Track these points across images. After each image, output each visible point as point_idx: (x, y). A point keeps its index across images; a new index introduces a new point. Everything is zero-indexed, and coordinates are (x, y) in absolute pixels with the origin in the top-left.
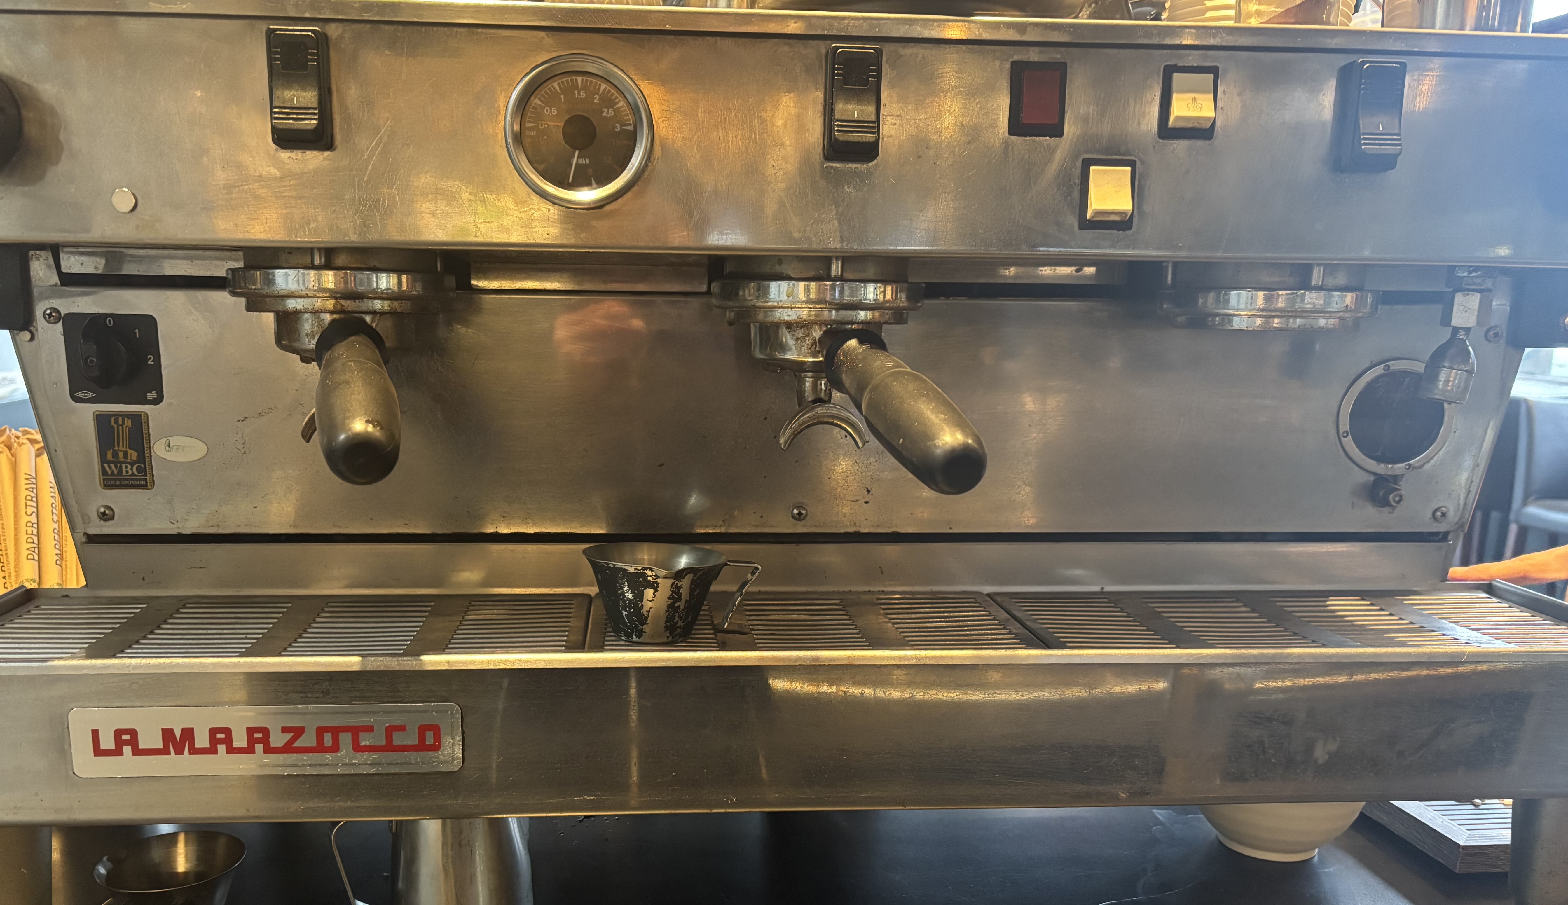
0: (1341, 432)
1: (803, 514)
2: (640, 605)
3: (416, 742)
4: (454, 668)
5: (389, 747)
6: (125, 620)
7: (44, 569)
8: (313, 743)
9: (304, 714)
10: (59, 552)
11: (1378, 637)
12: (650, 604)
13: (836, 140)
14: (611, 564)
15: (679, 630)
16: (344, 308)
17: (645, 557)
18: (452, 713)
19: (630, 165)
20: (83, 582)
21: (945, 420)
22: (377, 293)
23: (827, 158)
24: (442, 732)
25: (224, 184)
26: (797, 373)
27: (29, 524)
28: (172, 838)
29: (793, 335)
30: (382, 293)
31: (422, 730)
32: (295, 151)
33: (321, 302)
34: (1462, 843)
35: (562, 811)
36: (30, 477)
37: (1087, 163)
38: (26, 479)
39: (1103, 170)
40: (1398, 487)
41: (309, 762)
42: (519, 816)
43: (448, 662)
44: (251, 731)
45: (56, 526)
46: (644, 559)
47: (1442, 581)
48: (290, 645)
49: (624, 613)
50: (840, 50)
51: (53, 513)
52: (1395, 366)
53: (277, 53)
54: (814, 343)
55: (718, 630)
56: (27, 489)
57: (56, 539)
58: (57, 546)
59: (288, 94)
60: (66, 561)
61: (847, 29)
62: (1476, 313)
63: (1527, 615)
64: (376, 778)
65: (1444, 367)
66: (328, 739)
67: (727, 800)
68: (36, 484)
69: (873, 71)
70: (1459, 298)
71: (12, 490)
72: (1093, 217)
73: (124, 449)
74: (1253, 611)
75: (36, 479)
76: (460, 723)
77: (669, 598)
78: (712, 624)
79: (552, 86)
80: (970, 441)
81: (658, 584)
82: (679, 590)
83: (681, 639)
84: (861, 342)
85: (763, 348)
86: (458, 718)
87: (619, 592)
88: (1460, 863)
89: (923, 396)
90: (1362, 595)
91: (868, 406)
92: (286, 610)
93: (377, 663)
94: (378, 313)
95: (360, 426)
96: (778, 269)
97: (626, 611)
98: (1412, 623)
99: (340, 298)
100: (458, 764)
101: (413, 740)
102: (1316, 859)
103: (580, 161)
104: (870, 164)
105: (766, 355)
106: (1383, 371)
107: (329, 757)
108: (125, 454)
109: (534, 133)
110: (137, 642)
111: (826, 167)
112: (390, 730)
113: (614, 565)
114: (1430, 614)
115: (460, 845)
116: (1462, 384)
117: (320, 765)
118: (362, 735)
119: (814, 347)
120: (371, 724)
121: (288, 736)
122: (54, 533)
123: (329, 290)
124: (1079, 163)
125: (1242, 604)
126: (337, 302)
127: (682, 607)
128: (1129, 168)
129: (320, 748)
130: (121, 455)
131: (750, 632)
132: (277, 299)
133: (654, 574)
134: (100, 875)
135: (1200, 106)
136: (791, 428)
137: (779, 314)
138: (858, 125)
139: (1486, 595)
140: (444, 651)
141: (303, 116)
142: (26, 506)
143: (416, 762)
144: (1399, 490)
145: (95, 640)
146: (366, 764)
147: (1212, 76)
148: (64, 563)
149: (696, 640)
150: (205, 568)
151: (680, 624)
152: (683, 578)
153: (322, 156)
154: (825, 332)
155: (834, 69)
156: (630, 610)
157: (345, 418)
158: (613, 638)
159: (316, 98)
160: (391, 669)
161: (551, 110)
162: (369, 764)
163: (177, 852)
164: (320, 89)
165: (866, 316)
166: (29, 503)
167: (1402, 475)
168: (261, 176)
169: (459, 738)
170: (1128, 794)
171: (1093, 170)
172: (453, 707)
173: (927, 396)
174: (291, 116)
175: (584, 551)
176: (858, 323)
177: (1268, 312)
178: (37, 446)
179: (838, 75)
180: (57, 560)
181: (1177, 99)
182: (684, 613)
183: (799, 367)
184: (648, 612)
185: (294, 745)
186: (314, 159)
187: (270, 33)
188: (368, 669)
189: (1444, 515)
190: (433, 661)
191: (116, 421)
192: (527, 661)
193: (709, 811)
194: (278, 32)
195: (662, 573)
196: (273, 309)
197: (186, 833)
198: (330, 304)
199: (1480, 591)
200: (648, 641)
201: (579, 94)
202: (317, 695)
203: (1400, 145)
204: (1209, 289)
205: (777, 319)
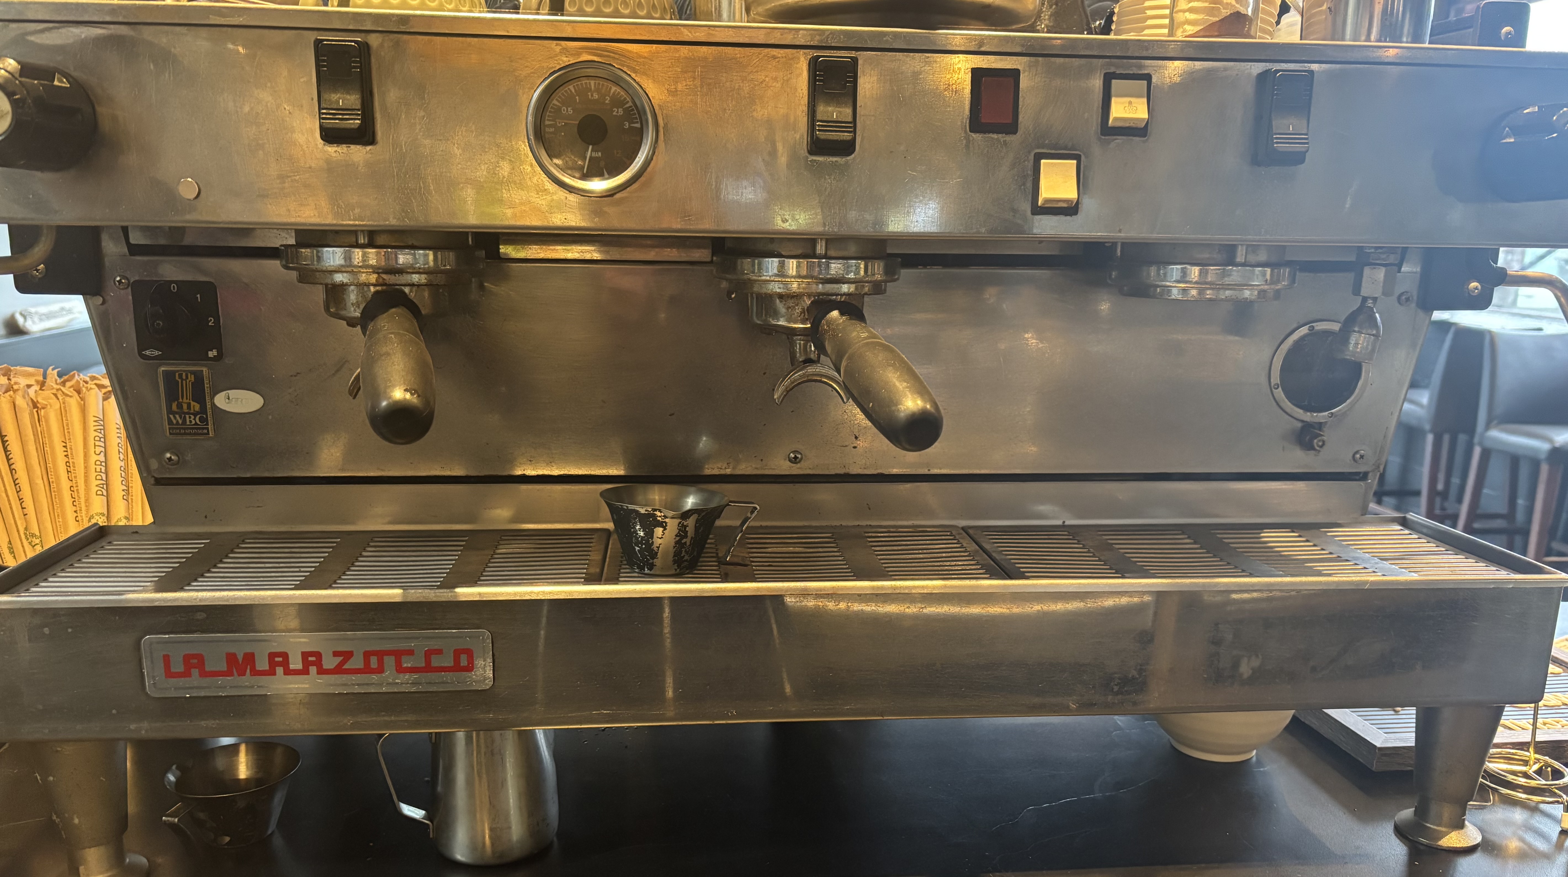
0: (1272, 384)
1: (798, 458)
2: (650, 542)
3: (452, 664)
4: (485, 599)
5: (428, 668)
6: (190, 555)
7: (112, 504)
8: (360, 665)
9: (352, 640)
10: (125, 488)
11: (1297, 566)
12: (660, 541)
13: (817, 138)
14: (625, 506)
15: (686, 563)
16: (385, 281)
17: (657, 497)
18: (483, 638)
19: (637, 159)
20: (150, 519)
21: (907, 387)
22: (415, 268)
23: (811, 152)
24: (475, 655)
25: (278, 174)
26: (789, 337)
27: (98, 463)
28: (233, 750)
29: (785, 304)
30: (420, 268)
31: (457, 653)
32: (341, 146)
33: (365, 276)
34: (1378, 745)
35: (581, 724)
36: (98, 419)
37: (1038, 157)
38: (95, 421)
39: (1052, 163)
40: (1321, 433)
41: (358, 682)
42: (546, 728)
43: (480, 594)
44: (305, 655)
45: (122, 464)
46: (655, 499)
47: (1362, 515)
48: (340, 578)
49: (637, 548)
50: (821, 59)
51: (119, 452)
52: (1320, 326)
53: (324, 61)
54: (803, 312)
55: (722, 562)
56: (95, 430)
57: (123, 476)
58: (123, 483)
59: (334, 97)
60: (132, 496)
61: (827, 40)
62: (1381, 285)
63: (1432, 546)
64: (417, 695)
65: (1355, 331)
66: (374, 662)
67: (727, 713)
68: (104, 426)
69: (849, 77)
70: (1367, 271)
71: (81, 431)
72: (1043, 204)
73: (188, 401)
74: (1195, 543)
75: (103, 421)
76: (491, 647)
77: (676, 536)
78: (717, 556)
79: (569, 89)
80: (928, 407)
81: (666, 523)
82: (685, 529)
83: (688, 571)
84: (842, 314)
85: (759, 315)
86: (489, 643)
87: (632, 530)
88: (1377, 762)
89: (890, 366)
90: (1292, 527)
91: (845, 371)
92: (335, 544)
93: (418, 595)
94: (416, 285)
95: (399, 394)
96: (771, 247)
97: (639, 547)
98: (1331, 553)
99: (382, 273)
100: (489, 683)
101: (449, 662)
102: (1254, 759)
103: (594, 155)
104: (848, 158)
105: (762, 321)
106: (1308, 331)
107: (375, 677)
108: (189, 405)
109: (552, 130)
110: (202, 576)
111: (810, 161)
112: (429, 654)
113: (627, 506)
114: (1348, 544)
115: (492, 754)
116: (1370, 347)
117: (367, 684)
118: (404, 658)
119: (803, 315)
120: (412, 648)
121: (340, 659)
122: (121, 470)
123: (372, 266)
124: (1032, 157)
125: (1186, 536)
126: (379, 276)
127: (688, 544)
128: (1075, 162)
129: (367, 670)
130: (185, 406)
131: (749, 563)
132: (326, 273)
133: (663, 515)
134: (170, 782)
135: (1135, 108)
136: (783, 385)
137: (771, 287)
138: (837, 125)
139: (1400, 528)
140: (476, 583)
141: (347, 117)
142: (95, 446)
143: (452, 681)
144: (1322, 435)
145: (164, 574)
146: (408, 683)
147: (1145, 82)
148: (130, 497)
149: (701, 572)
150: (261, 507)
151: (686, 557)
152: (689, 518)
153: (365, 150)
154: (812, 302)
155: (816, 75)
156: (642, 546)
157: (386, 387)
158: (628, 570)
159: (360, 101)
160: (429, 600)
161: (567, 110)
162: (411, 683)
163: (238, 761)
164: (362, 92)
165: (849, 288)
166: (97, 443)
167: (1326, 422)
168: (310, 168)
169: (490, 660)
170: (1077, 705)
171: (1044, 163)
172: (483, 634)
173: (893, 365)
174: (337, 117)
175: (602, 494)
176: (842, 295)
177: (1202, 283)
178: (104, 391)
179: (819, 81)
180: (124, 495)
181: (1116, 103)
182: (690, 548)
183: (792, 332)
184: (658, 548)
185: (344, 667)
186: (357, 153)
187: (318, 43)
188: (408, 600)
189: (1362, 457)
190: (466, 593)
191: (180, 376)
192: (550, 593)
193: (711, 722)
194: (325, 42)
195: (671, 513)
196: (322, 282)
197: (247, 743)
198: (373, 278)
199: (1396, 523)
200: (658, 573)
201: (592, 95)
202: (364, 623)
203: (1307, 143)
204: (1151, 263)
205: (770, 291)
